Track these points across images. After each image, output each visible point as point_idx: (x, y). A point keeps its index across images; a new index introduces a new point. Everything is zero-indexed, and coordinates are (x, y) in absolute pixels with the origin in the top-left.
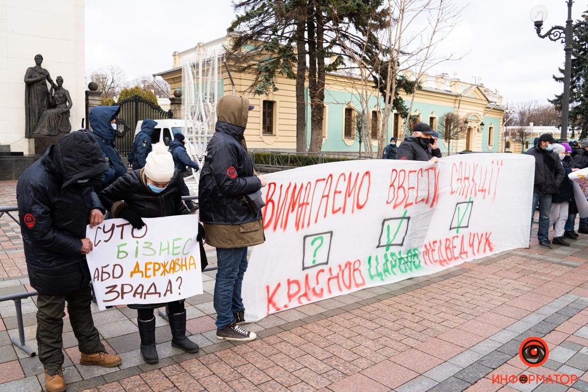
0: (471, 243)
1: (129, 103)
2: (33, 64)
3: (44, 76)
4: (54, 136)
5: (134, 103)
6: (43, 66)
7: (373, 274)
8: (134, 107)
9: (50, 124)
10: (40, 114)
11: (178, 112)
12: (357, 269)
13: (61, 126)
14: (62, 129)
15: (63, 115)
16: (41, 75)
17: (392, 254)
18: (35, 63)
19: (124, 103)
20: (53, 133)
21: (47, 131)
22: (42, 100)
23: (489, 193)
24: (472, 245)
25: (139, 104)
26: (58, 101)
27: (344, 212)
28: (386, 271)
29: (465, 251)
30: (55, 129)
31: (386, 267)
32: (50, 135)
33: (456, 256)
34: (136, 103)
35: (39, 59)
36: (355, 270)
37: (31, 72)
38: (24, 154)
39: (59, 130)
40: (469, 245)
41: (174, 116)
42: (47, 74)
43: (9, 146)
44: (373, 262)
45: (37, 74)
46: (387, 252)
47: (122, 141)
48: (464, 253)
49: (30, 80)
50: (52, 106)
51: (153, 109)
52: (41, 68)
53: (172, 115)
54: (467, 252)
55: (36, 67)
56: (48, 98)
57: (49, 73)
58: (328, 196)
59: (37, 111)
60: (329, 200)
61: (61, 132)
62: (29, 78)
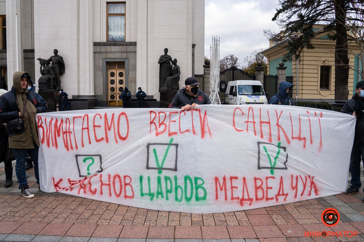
0: (294, 185)
1: (229, 71)
2: (163, 54)
3: (167, 59)
4: (170, 91)
5: (232, 71)
6: (168, 54)
7: (144, 192)
8: (232, 73)
9: (168, 84)
10: (165, 80)
11: (259, 76)
12: (129, 184)
13: (174, 85)
14: (174, 87)
15: (175, 80)
16: (166, 59)
17: (167, 178)
18: (164, 53)
19: (225, 71)
20: (169, 89)
21: (166, 88)
22: (166, 72)
23: (311, 142)
24: (295, 188)
25: (235, 71)
26: (174, 72)
27: (107, 141)
28: (160, 193)
29: (285, 193)
30: (171, 87)
31: (160, 190)
32: (167, 90)
33: (269, 196)
34: (233, 71)
35: (166, 50)
36: (126, 184)
37: (162, 58)
38: (157, 100)
39: (172, 88)
40: (290, 187)
41: (257, 78)
42: (170, 58)
43: (153, 96)
44: (145, 181)
45: (164, 59)
46: (160, 175)
47: (224, 93)
48: (283, 195)
49: (161, 62)
50: (171, 75)
51: (244, 74)
52: (167, 55)
53: (256, 77)
54: (287, 195)
55: (164, 55)
56: (170, 71)
57: (171, 58)
58: (88, 128)
59: (164, 78)
60: (90, 132)
61: (173, 89)
62: (161, 61)
